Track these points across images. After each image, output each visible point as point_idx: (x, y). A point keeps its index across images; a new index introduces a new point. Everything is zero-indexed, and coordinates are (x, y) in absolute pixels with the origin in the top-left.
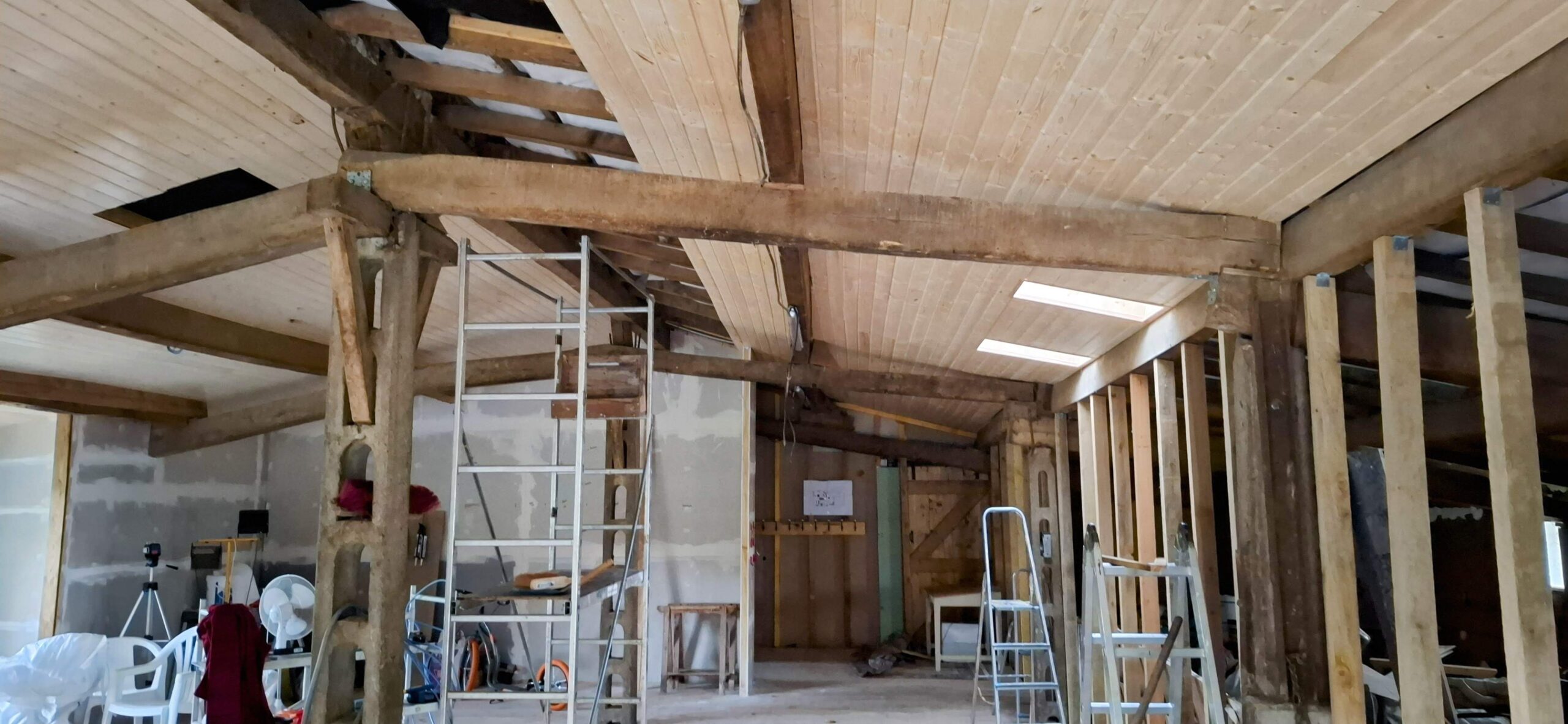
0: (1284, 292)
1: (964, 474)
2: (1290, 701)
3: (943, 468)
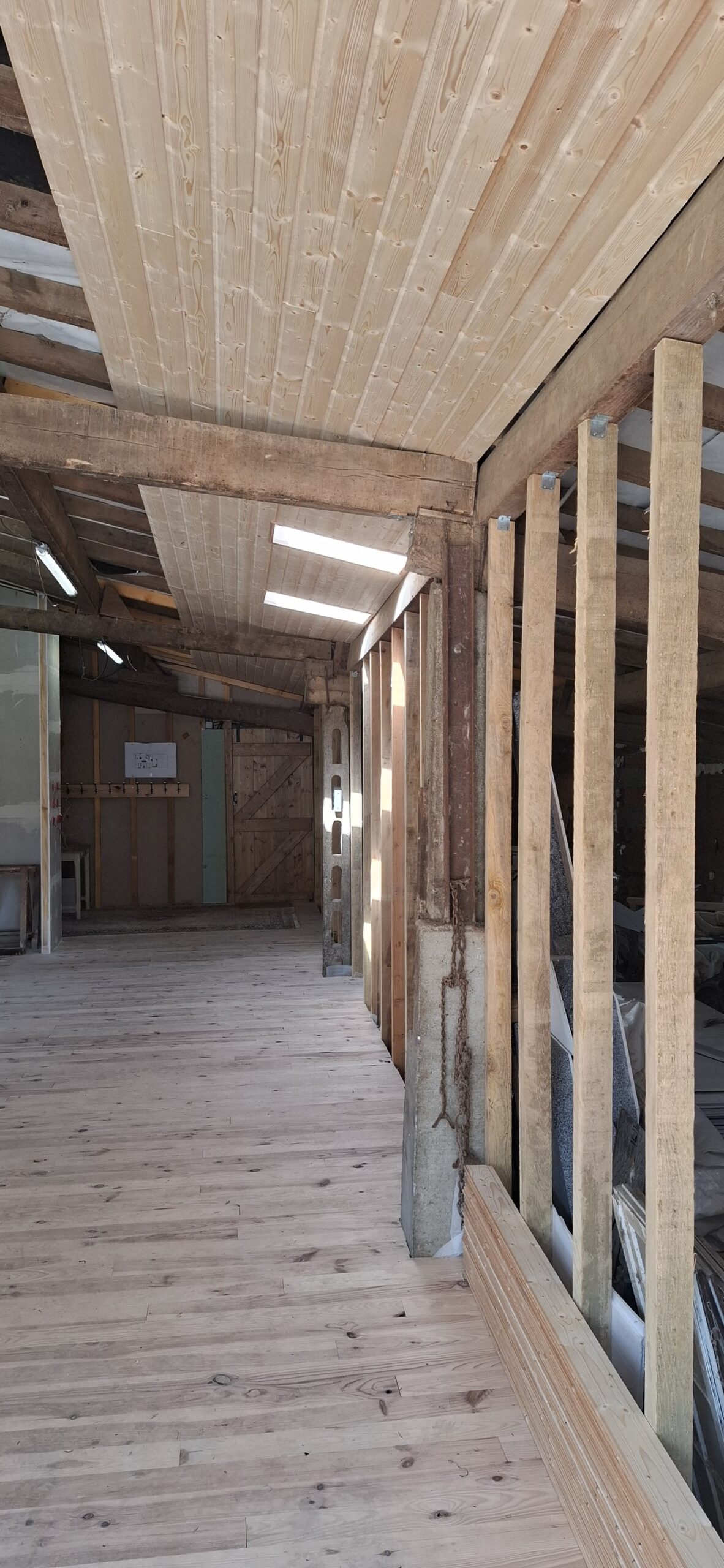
0: (475, 535)
1: (288, 737)
2: (451, 923)
3: (268, 730)
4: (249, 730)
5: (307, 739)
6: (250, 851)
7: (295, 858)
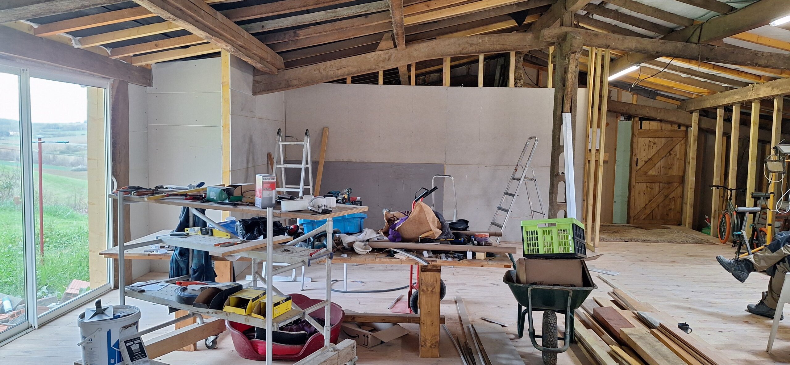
1: (671, 126)
3: (659, 122)
4: (648, 122)
5: (682, 128)
6: (643, 194)
7: (670, 199)
